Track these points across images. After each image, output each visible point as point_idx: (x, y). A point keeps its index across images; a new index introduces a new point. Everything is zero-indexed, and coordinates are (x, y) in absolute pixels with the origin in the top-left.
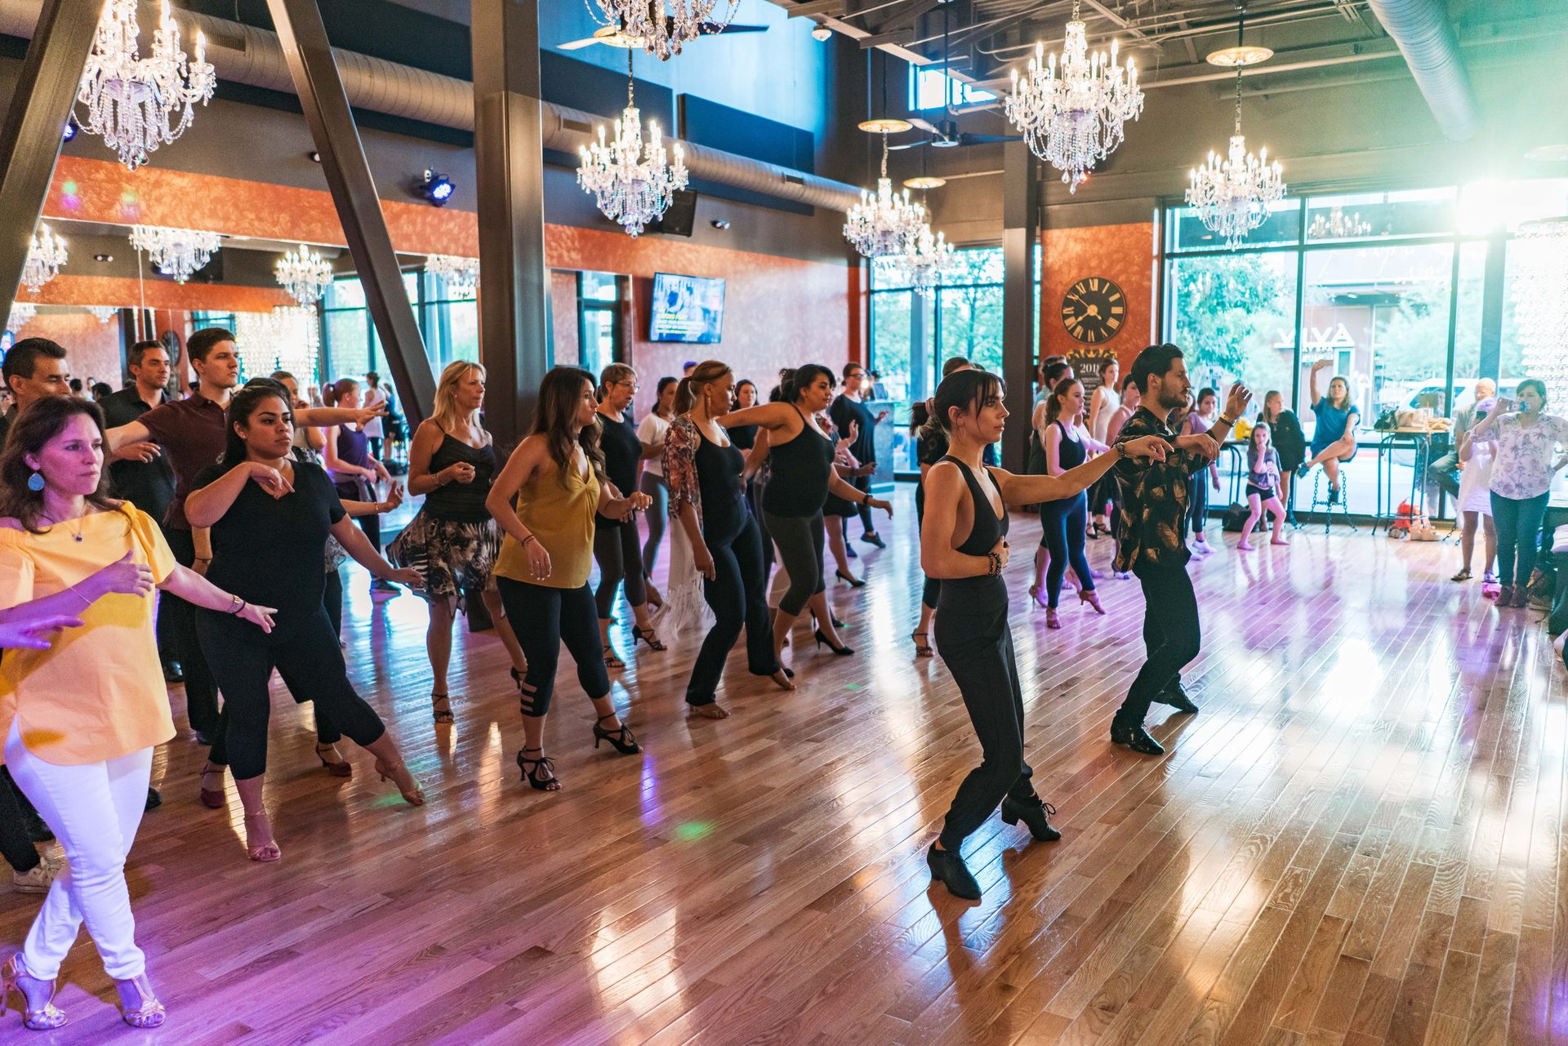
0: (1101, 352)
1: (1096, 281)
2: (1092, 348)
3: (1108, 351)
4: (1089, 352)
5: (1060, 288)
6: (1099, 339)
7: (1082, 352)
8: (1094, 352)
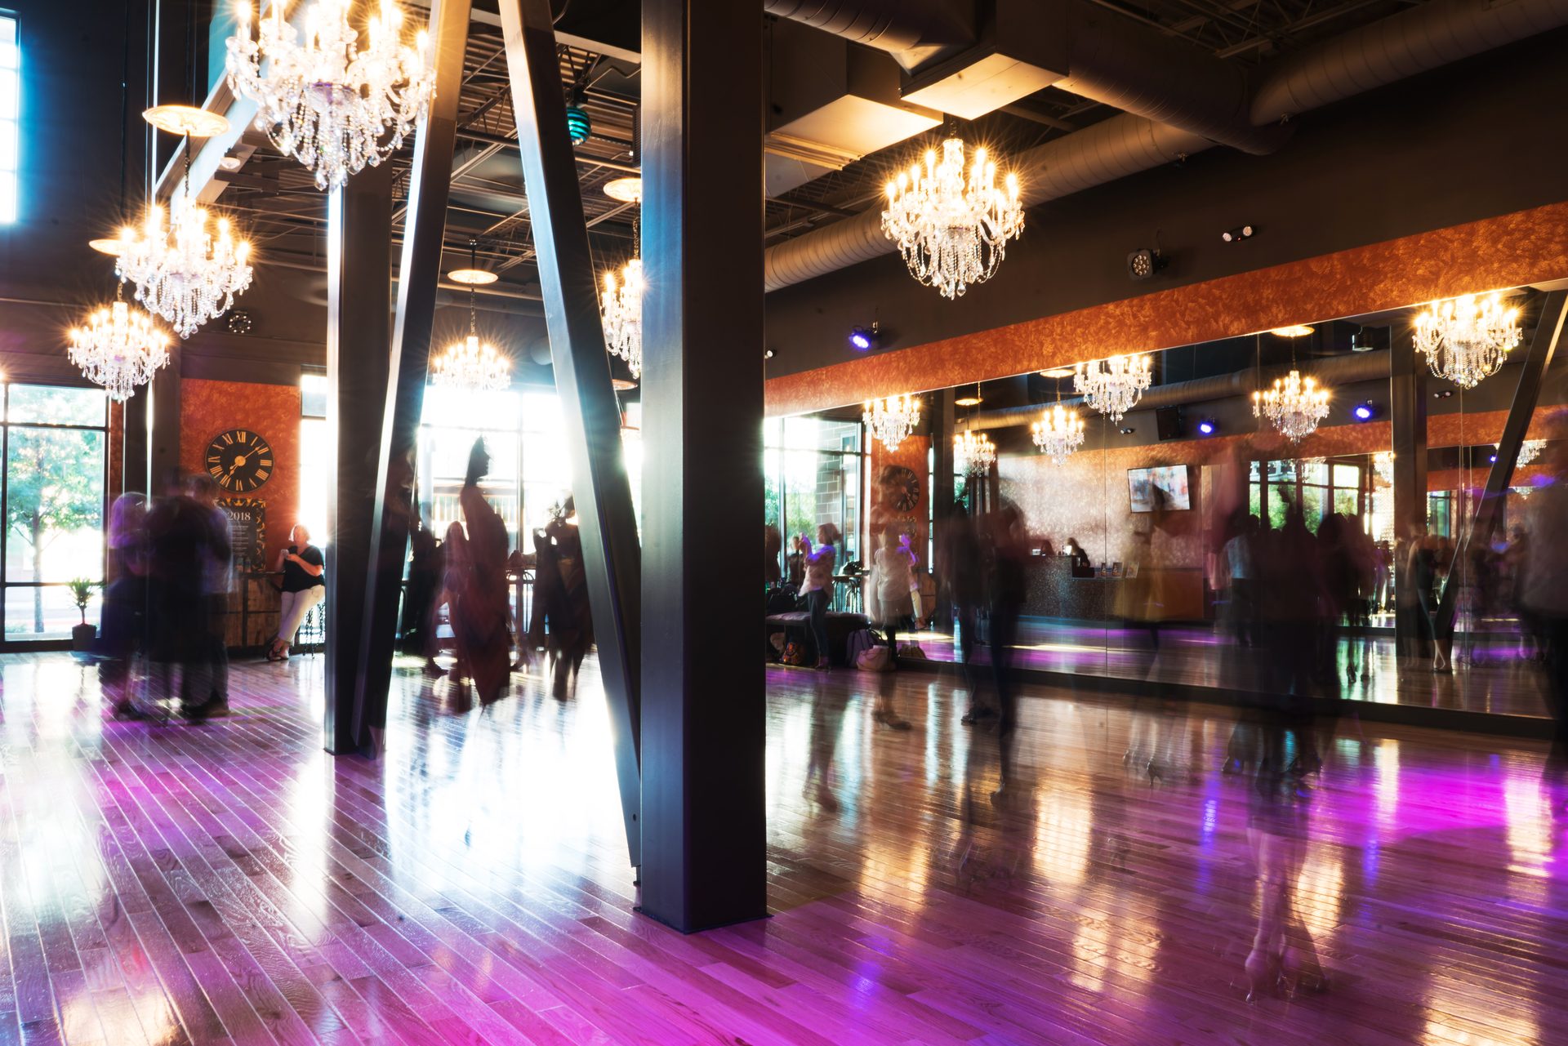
0: (249, 501)
1: (244, 434)
2: (239, 497)
3: (256, 501)
4: (236, 501)
5: (203, 438)
6: (248, 488)
7: (229, 500)
8: (242, 501)
